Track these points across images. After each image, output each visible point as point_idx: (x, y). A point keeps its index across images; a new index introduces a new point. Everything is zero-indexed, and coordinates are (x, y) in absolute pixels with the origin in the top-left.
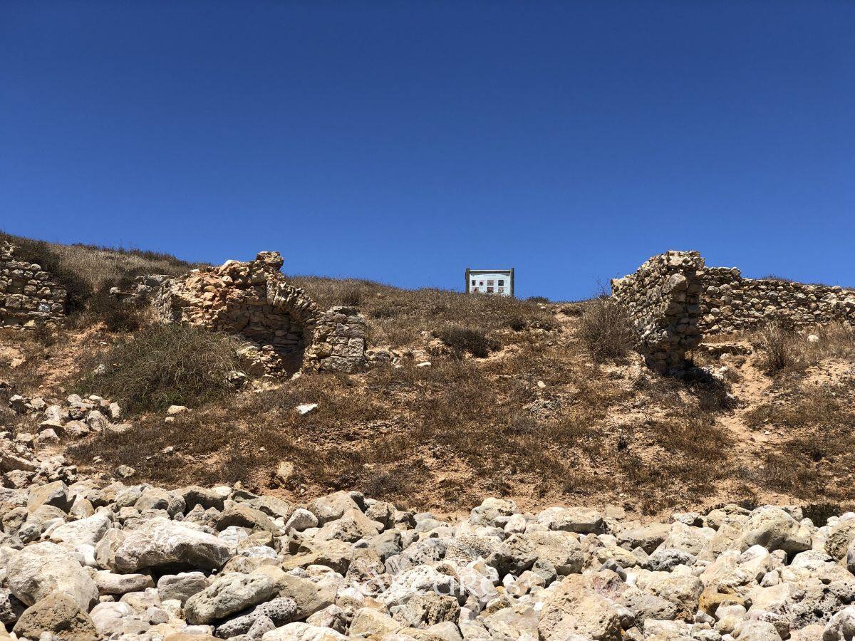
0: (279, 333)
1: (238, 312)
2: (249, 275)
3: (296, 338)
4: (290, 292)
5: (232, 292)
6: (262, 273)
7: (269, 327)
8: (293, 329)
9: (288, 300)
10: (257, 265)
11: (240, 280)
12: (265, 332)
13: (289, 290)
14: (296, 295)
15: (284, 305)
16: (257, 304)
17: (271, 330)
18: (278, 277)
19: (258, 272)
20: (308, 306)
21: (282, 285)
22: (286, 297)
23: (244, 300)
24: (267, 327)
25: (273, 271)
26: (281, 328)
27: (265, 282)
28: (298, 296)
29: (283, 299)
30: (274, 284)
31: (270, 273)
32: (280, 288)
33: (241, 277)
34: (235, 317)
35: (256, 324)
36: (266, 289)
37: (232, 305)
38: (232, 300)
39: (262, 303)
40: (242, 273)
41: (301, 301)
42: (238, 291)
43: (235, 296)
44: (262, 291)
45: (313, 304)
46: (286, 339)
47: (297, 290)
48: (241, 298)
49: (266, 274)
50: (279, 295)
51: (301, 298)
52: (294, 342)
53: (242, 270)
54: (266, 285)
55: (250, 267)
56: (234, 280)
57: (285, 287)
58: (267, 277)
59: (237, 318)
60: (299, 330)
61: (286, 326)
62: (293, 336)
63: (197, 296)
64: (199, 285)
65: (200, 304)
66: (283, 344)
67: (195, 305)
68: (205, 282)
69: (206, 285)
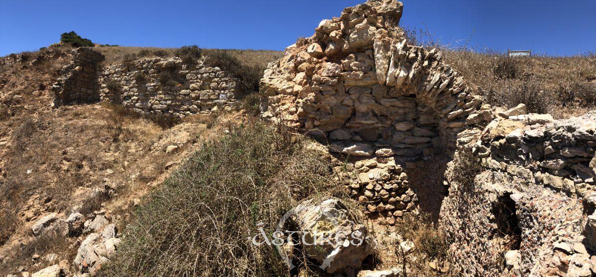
0: (401, 127)
1: (333, 101)
2: (345, 35)
3: (430, 133)
4: (415, 59)
5: (320, 68)
6: (366, 28)
7: (386, 117)
8: (423, 119)
9: (411, 76)
10: (357, 14)
11: (331, 47)
12: (380, 125)
13: (412, 55)
14: (426, 63)
15: (404, 84)
16: (361, 84)
17: (389, 122)
18: (395, 34)
19: (357, 26)
20: (450, 85)
21: (400, 46)
22: (408, 70)
23: (339, 81)
24: (382, 117)
25: (383, 23)
26: (403, 120)
27: (370, 46)
28: (430, 65)
29: (402, 74)
30: (386, 47)
31: (378, 28)
32: (396, 51)
33: (332, 40)
34: (328, 108)
35: (365, 115)
36: (373, 58)
37: (321, 92)
38: (320, 83)
39: (369, 82)
40: (333, 34)
41: (436, 77)
42: (329, 65)
43: (324, 74)
44: (368, 62)
45: (459, 80)
46: (413, 135)
47: (427, 54)
48: (333, 77)
49: (372, 28)
50: (396, 66)
51: (435, 68)
52: (428, 139)
53: (333, 29)
54: (373, 50)
55: (345, 19)
56: (324, 46)
57: (405, 48)
58: (374, 34)
59: (332, 109)
60: (433, 121)
61: (411, 116)
62: (424, 131)
63: (290, 80)
64: (292, 65)
65: (289, 91)
66: (409, 144)
67: (284, 92)
68: (299, 59)
69: (301, 62)
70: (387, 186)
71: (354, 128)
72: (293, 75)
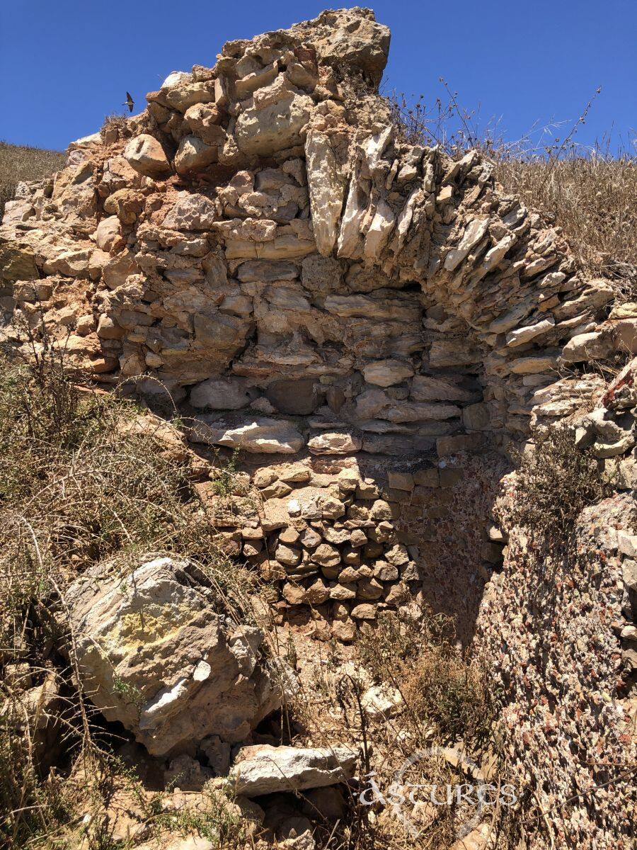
0: (379, 374)
1: (195, 298)
2: (225, 118)
3: (455, 393)
4: (415, 182)
5: (158, 205)
6: (282, 101)
7: (338, 346)
8: (438, 353)
9: (402, 228)
10: (258, 61)
11: (189, 148)
12: (322, 369)
13: (409, 170)
14: (446, 192)
15: (386, 253)
16: (269, 253)
17: (346, 362)
18: (364, 114)
19: (259, 94)
20: (514, 253)
21: (372, 147)
23: (211, 245)
24: (328, 347)
25: (332, 86)
26: (386, 355)
27: (295, 148)
28: (457, 197)
29: (379, 223)
30: (338, 150)
31: (317, 99)
32: (362, 162)
33: (191, 131)
34: (183, 318)
35: (282, 340)
36: (303, 183)
37: (161, 271)
38: (160, 246)
39: (292, 248)
40: (193, 113)
41: (476, 228)
42: (183, 199)
43: (170, 223)
44: (289, 193)
45: (547, 237)
46: (410, 399)
47: (451, 166)
48: (195, 231)
52: (451, 411)
53: (193, 99)
54: (304, 159)
58: (306, 116)
59: (192, 318)
60: (467, 359)
61: (406, 345)
62: (441, 387)
63: (79, 234)
64: (87, 193)
65: (77, 266)
66: (399, 424)
67: (62, 268)
68: (107, 178)
69: (112, 188)
70: (335, 536)
71: (254, 376)
72: (89, 222)
